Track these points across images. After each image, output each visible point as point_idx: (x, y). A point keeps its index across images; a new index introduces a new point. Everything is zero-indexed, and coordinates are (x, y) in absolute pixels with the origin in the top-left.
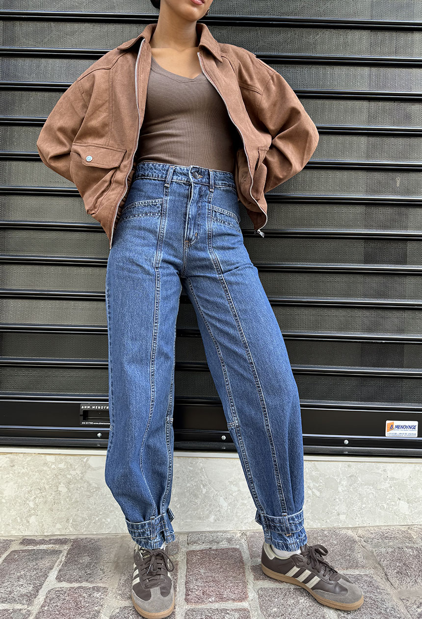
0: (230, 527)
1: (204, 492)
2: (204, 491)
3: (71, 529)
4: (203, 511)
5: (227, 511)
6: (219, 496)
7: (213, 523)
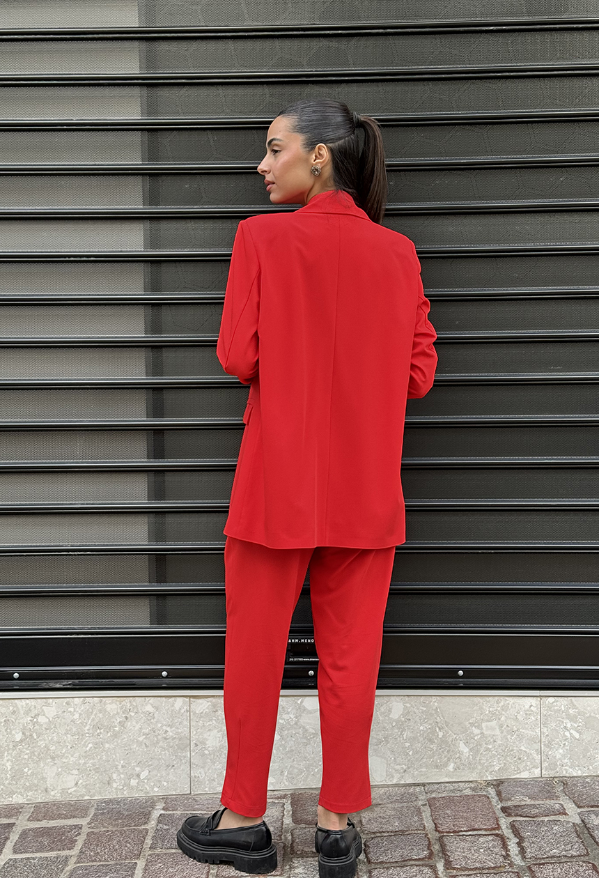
0: (473, 777)
1: (440, 737)
2: (441, 734)
3: (287, 783)
4: (441, 758)
5: (468, 758)
6: (458, 741)
7: (452, 772)
